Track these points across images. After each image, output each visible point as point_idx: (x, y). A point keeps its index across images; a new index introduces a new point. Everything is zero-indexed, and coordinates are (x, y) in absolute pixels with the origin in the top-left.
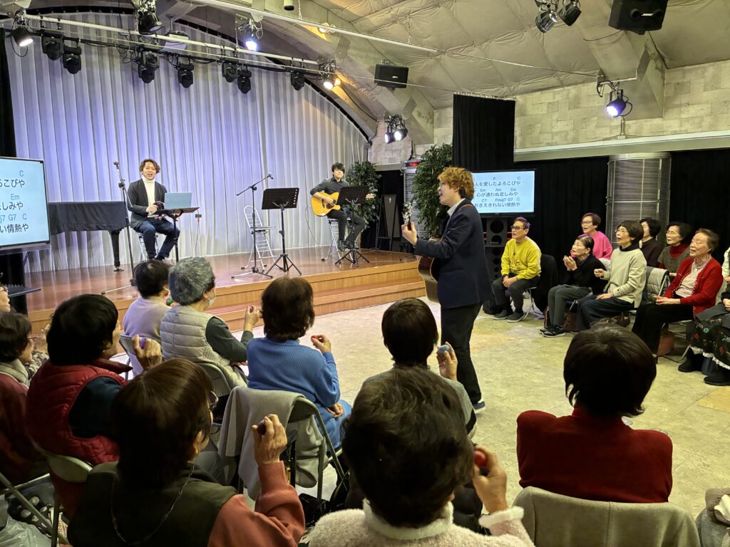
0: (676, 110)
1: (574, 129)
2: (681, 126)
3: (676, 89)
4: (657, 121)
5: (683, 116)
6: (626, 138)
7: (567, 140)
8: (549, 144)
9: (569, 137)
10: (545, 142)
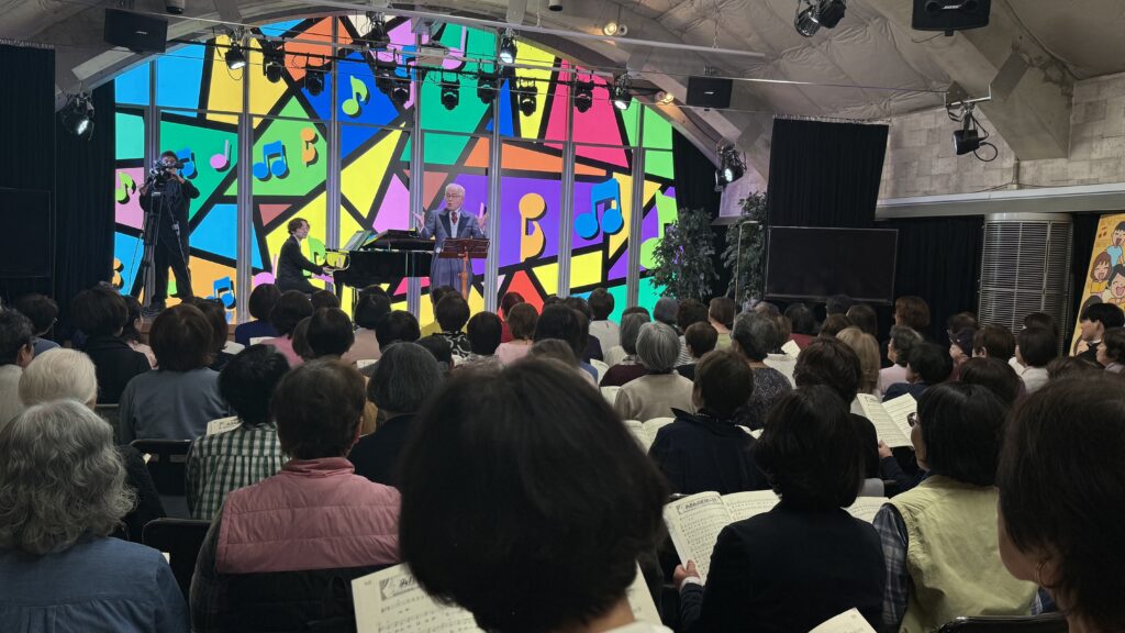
0: (1085, 145)
1: (957, 171)
2: (1091, 172)
3: (1087, 111)
4: (1061, 162)
5: (1095, 156)
6: (1021, 186)
7: (948, 187)
8: (926, 194)
9: (951, 184)
10: (922, 189)
